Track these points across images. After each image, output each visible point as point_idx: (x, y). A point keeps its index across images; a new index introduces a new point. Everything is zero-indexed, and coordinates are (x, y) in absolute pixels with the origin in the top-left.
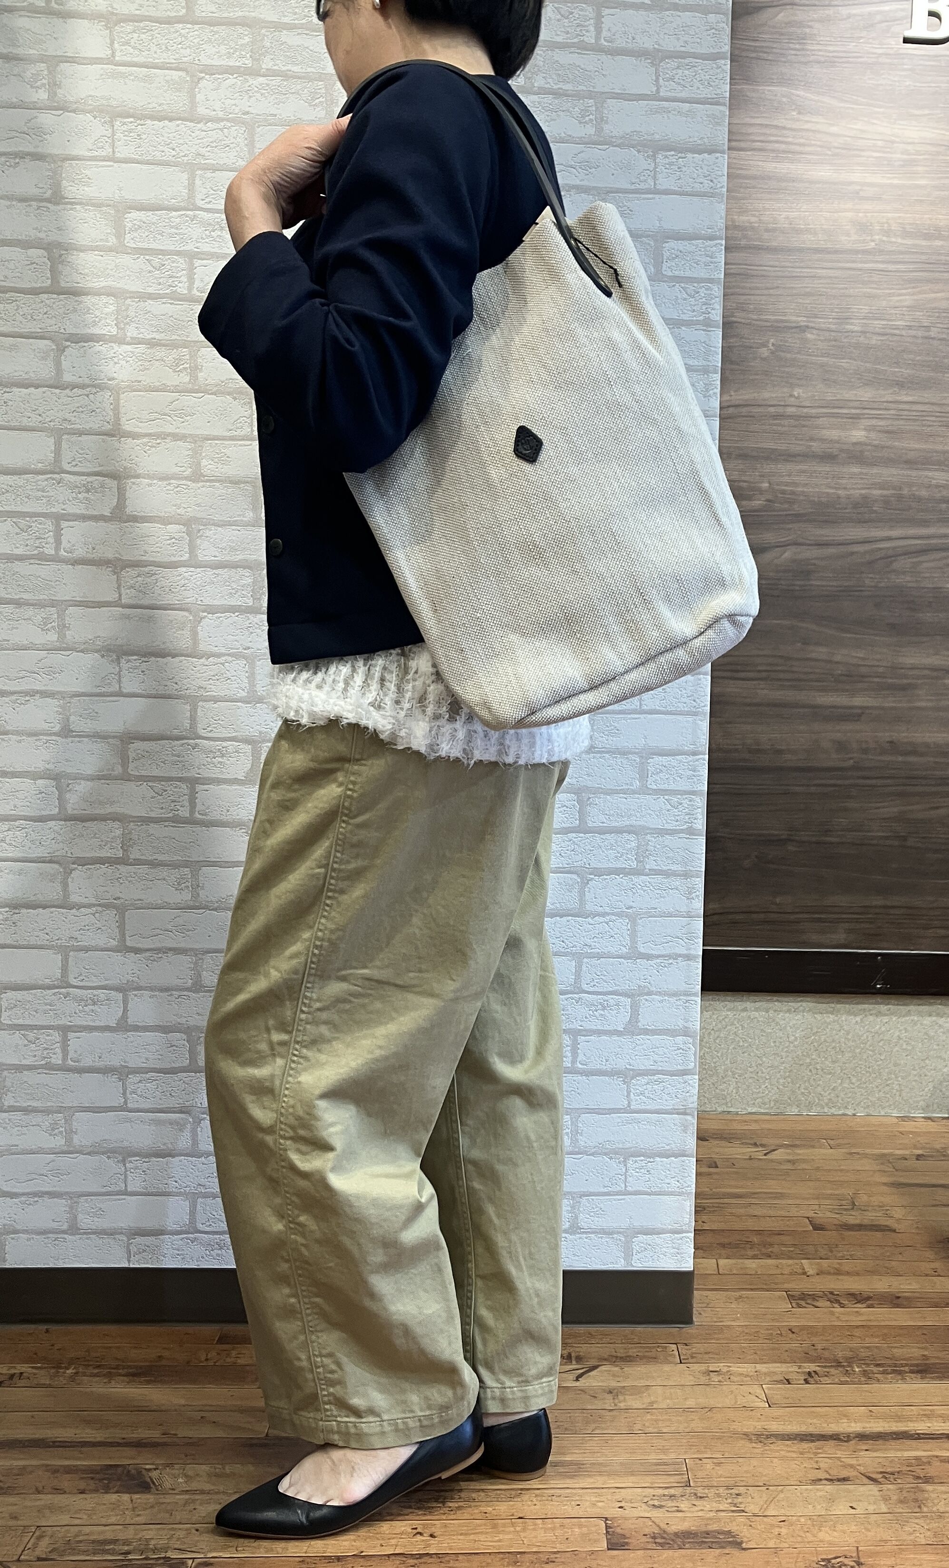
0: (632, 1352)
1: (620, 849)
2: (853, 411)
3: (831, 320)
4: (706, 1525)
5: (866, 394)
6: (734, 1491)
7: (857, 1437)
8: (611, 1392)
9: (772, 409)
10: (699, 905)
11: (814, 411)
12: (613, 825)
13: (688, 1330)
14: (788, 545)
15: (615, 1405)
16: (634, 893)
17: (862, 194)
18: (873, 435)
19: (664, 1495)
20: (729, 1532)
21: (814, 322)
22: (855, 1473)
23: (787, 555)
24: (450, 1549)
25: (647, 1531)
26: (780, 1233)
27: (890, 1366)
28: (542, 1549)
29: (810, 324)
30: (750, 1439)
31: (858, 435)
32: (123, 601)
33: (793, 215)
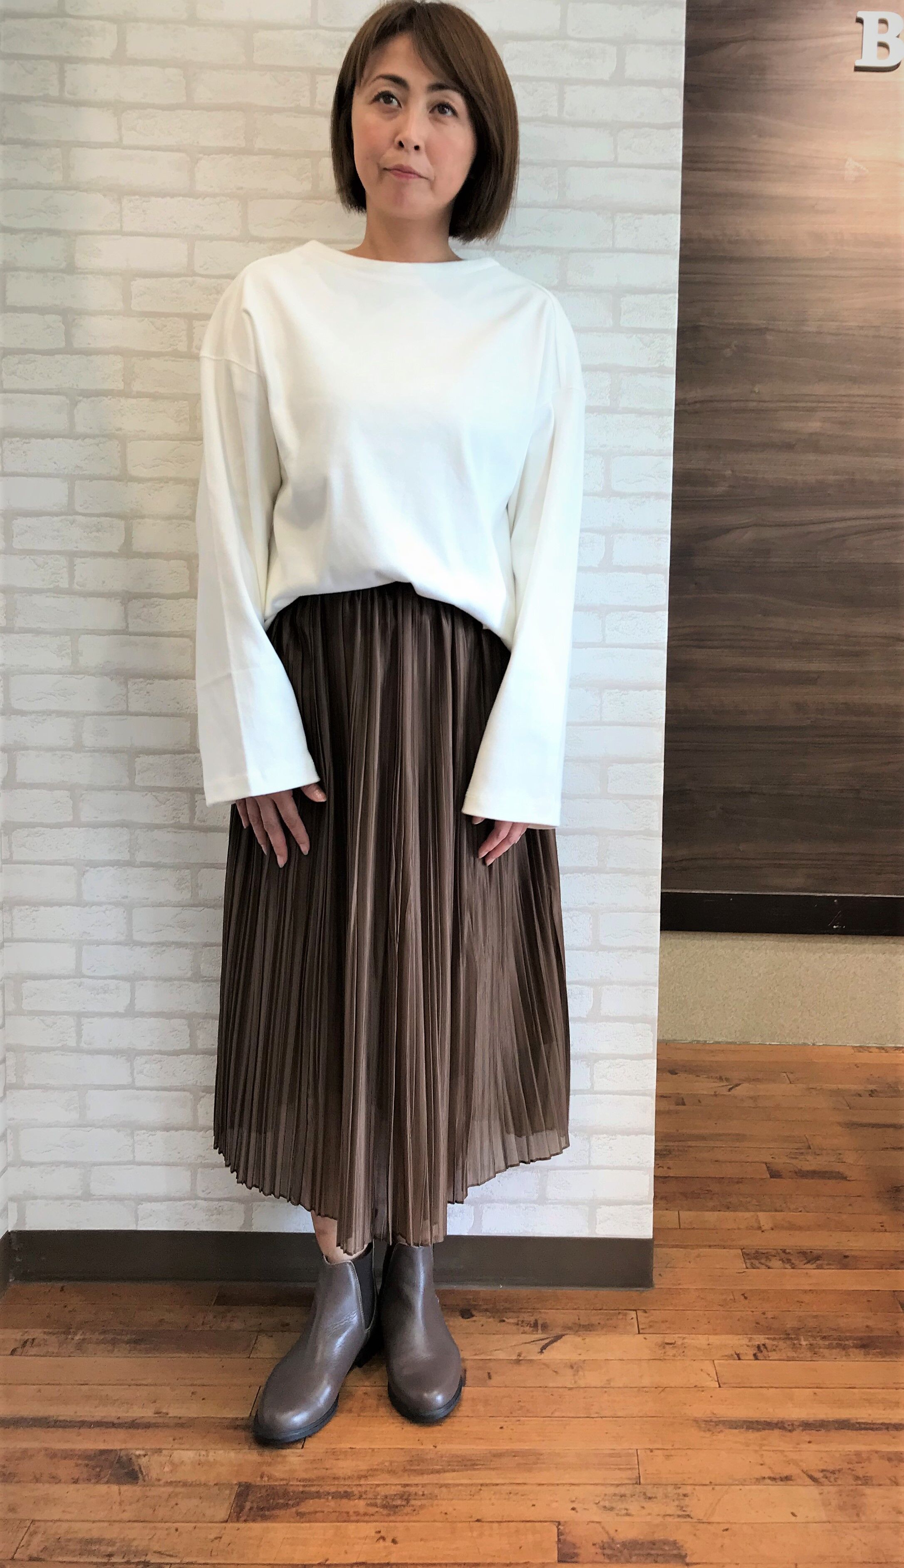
0: (595, 1320)
2: (809, 404)
3: (789, 323)
4: (653, 1533)
5: (821, 389)
6: (680, 1491)
7: (799, 1426)
8: (572, 1367)
9: (734, 404)
10: (656, 901)
11: (772, 406)
13: (648, 1293)
14: (750, 527)
15: (575, 1382)
16: (596, 890)
18: (828, 426)
19: (615, 1495)
20: (675, 1543)
21: (774, 324)
22: (798, 1471)
23: (749, 536)
24: (410, 1558)
25: (597, 1540)
26: (740, 1181)
27: (835, 1339)
28: (496, 1560)
29: (771, 327)
30: (700, 1427)
31: (815, 426)
32: (130, 629)
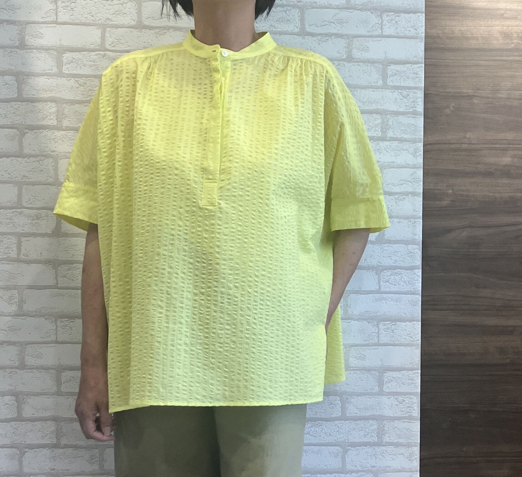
1: (367, 430)
2: (503, 146)
3: (488, 92)
5: (510, 136)
9: (453, 146)
10: (416, 464)
11: (478, 147)
12: (363, 415)
14: (465, 228)
16: (376, 458)
17: (505, 15)
18: (516, 160)
21: (478, 93)
23: (465, 234)
29: (476, 94)
31: (506, 160)
32: (59, 285)
33: (463, 29)
